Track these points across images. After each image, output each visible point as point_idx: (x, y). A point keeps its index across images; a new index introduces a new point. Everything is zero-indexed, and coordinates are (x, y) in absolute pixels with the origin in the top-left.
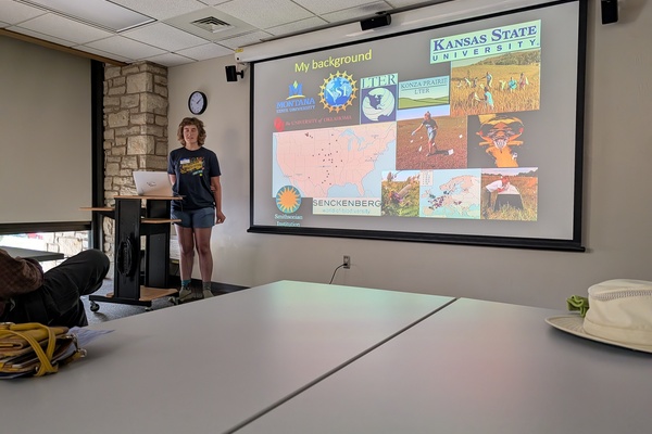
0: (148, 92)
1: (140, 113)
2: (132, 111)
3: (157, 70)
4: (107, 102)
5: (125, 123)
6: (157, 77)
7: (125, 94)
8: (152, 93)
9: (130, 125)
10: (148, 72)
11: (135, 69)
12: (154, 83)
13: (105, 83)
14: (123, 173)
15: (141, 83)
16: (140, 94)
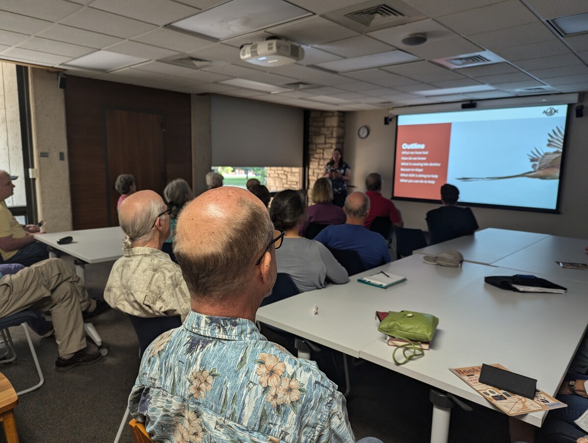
0: (337, 126)
1: (332, 137)
2: (328, 136)
3: (341, 115)
4: (311, 129)
5: (323, 141)
6: (341, 118)
7: (324, 126)
8: (339, 126)
9: (325, 143)
10: (338, 116)
11: (331, 114)
12: (340, 121)
13: (311, 120)
14: (320, 167)
15: (333, 122)
16: (333, 127)
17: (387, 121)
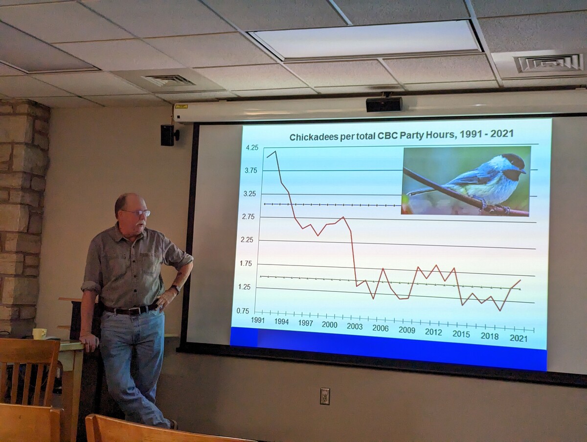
0: (26, 144)
1: (11, 171)
3: (39, 112)
6: (37, 122)
8: (31, 145)
10: (28, 114)
12: (35, 131)
16: (13, 144)
17: (169, 136)
